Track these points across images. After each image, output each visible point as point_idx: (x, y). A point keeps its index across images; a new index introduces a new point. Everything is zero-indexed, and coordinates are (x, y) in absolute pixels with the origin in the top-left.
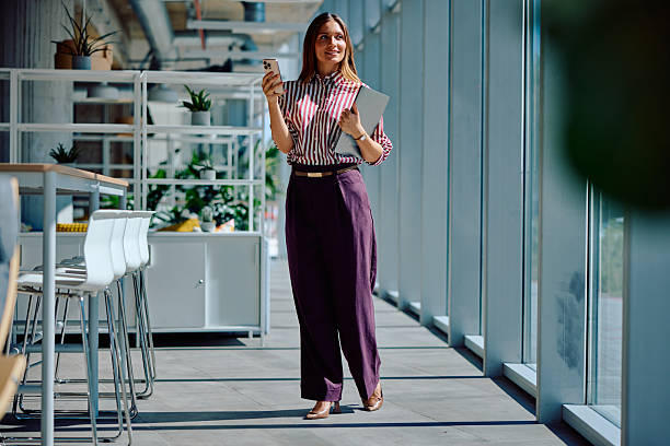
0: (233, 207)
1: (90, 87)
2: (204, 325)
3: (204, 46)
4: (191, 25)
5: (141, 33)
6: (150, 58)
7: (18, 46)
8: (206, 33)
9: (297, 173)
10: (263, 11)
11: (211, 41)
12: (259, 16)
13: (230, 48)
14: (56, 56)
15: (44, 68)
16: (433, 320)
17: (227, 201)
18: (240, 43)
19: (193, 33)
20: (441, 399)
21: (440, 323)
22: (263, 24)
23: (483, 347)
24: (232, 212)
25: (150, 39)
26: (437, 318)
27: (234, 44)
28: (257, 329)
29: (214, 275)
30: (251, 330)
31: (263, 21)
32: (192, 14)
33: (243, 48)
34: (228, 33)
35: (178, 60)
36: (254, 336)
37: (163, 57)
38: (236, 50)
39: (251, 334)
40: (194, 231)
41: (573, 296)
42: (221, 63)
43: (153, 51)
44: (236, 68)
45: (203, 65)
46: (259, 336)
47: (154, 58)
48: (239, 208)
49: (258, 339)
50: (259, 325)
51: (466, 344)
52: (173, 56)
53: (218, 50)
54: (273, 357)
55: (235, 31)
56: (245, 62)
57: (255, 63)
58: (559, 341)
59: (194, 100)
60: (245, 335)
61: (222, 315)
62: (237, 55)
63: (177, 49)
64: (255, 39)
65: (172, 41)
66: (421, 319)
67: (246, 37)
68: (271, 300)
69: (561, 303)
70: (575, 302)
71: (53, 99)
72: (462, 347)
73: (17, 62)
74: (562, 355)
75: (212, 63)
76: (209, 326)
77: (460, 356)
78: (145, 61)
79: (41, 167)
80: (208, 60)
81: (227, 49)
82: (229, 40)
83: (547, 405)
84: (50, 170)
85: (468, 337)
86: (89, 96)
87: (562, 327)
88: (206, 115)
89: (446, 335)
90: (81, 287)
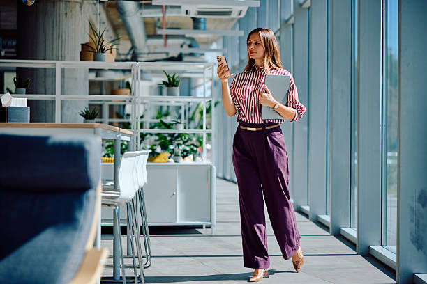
0: (188, 146)
1: (98, 72)
2: (176, 221)
3: (165, 45)
4: (159, 32)
5: (127, 37)
6: (132, 52)
7: (55, 46)
8: (167, 37)
9: (242, 127)
10: (205, 23)
11: (170, 41)
12: (202, 26)
13: (182, 46)
14: (81, 52)
15: (71, 60)
16: (317, 217)
17: (184, 143)
18: (188, 42)
19: (160, 36)
20: (332, 270)
21: (323, 220)
22: (204, 31)
23: (356, 236)
24: (188, 149)
25: (132, 40)
26: (320, 216)
27: (184, 43)
28: (208, 223)
29: (182, 190)
30: (205, 224)
31: (205, 29)
32: (158, 25)
33: (190, 46)
34: (183, 37)
35: (149, 53)
36: (207, 228)
37: (139, 51)
38: (185, 47)
39: (204, 227)
40: (168, 162)
41: (420, 205)
42: (176, 55)
43: (133, 47)
44: (185, 59)
45: (164, 56)
46: (210, 228)
47: (134, 52)
48: (192, 147)
49: (210, 229)
50: (211, 221)
51: (342, 233)
52: (146, 51)
53: (174, 47)
54: (220, 241)
55: (187, 35)
56: (191, 54)
57: (198, 55)
58: (411, 233)
59: (169, 80)
60: (201, 227)
61: (187, 215)
62: (186, 50)
63: (148, 47)
64: (197, 40)
65: (146, 41)
66: (310, 217)
67: (192, 39)
68: (217, 204)
69: (412, 210)
70: (421, 209)
71: (76, 79)
72: (339, 235)
73: (55, 57)
74: (413, 242)
75: (170, 56)
76: (180, 222)
77: (338, 241)
78: (128, 54)
79: (93, 125)
80: (167, 54)
81: (180, 46)
82: (181, 41)
83: (404, 274)
84: (98, 127)
85: (342, 228)
86: (96, 76)
87: (413, 224)
88: (177, 90)
89: (328, 228)
90: (117, 200)
